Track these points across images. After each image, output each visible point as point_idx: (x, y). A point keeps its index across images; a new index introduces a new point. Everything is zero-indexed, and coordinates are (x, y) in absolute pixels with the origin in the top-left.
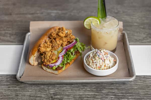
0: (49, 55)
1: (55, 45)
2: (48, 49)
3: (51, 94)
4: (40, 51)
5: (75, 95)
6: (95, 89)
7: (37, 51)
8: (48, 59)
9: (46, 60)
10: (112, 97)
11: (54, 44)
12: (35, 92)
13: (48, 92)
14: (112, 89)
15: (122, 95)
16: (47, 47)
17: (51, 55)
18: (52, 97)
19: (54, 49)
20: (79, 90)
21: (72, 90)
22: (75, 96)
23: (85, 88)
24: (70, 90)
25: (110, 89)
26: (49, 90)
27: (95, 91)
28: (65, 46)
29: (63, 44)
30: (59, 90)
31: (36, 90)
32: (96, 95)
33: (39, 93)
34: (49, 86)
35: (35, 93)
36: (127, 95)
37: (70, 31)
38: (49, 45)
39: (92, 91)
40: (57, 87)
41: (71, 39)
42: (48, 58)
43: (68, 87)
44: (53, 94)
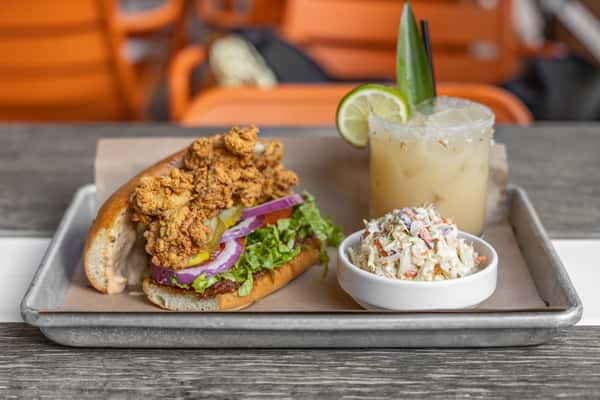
0: (179, 219)
1: (207, 186)
2: (178, 201)
3: (182, 383)
4: (140, 204)
5: (296, 386)
6: (392, 365)
7: (124, 210)
8: (171, 238)
9: (162, 242)
10: (479, 394)
11: (204, 181)
12: (108, 376)
13: (166, 376)
14: (474, 367)
15: (526, 388)
16: (168, 191)
17: (187, 219)
18: (188, 394)
19: (202, 204)
20: (318, 370)
21: (283, 372)
22: (300, 390)
23: (348, 363)
24: (276, 370)
25: (465, 366)
26: (172, 370)
27: (396, 373)
28: (252, 200)
29: (246, 191)
30: (223, 371)
31: (109, 370)
32: (401, 386)
33: (127, 379)
34: (173, 359)
35: (104, 379)
36: (549, 387)
37: (277, 146)
38: (181, 181)
39: (380, 372)
40: (212, 362)
41: (280, 183)
42: (174, 233)
43: (265, 360)
44: (193, 383)
